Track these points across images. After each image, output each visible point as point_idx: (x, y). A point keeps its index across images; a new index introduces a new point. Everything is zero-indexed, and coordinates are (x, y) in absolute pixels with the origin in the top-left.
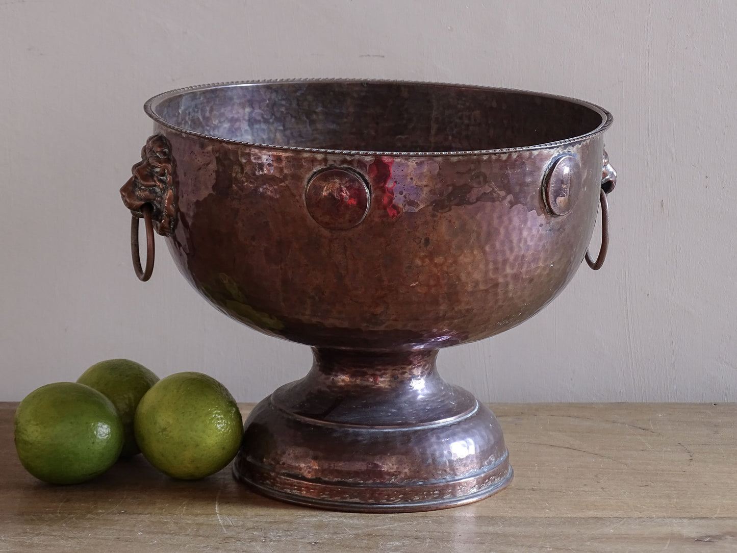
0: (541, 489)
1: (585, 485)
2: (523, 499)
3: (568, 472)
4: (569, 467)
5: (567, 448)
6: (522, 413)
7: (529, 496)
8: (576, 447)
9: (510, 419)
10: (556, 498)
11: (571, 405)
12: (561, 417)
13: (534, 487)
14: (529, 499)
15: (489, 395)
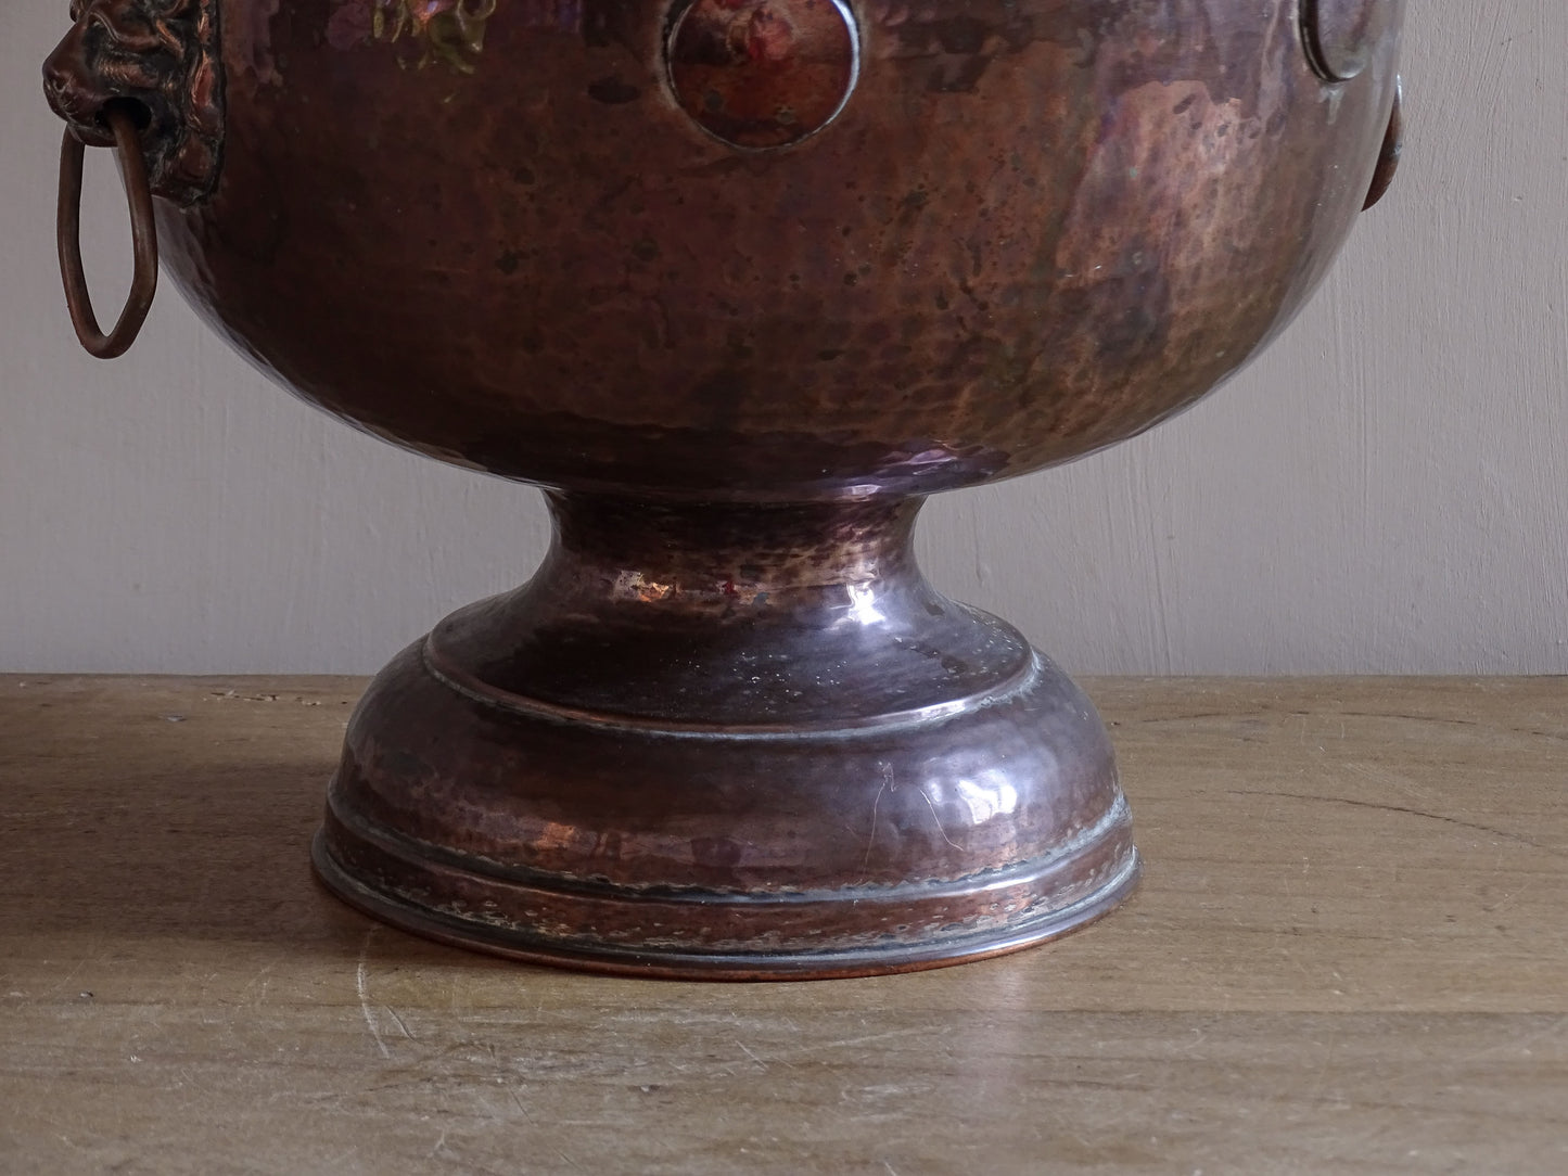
0: (1319, 931)
1: (1451, 919)
2: (1265, 961)
3: (1398, 880)
4: (1404, 867)
5: (1399, 809)
6: (1265, 707)
7: (1285, 952)
8: (1424, 806)
9: (1226, 725)
10: (1362, 955)
11: (1410, 684)
12: (1380, 719)
13: (1298, 925)
14: (1285, 958)
15: (1167, 654)
